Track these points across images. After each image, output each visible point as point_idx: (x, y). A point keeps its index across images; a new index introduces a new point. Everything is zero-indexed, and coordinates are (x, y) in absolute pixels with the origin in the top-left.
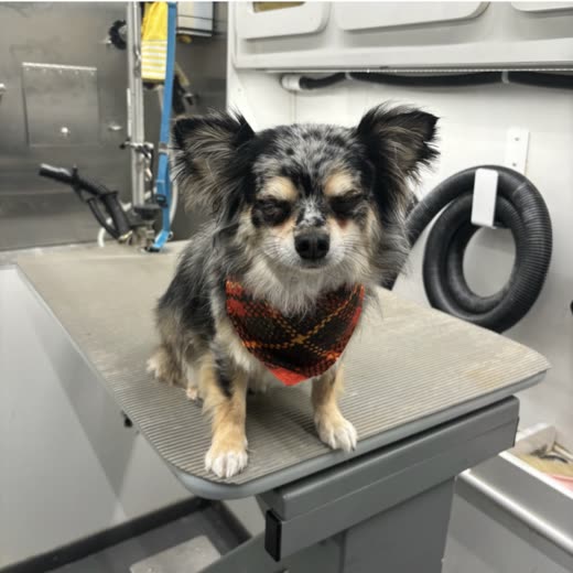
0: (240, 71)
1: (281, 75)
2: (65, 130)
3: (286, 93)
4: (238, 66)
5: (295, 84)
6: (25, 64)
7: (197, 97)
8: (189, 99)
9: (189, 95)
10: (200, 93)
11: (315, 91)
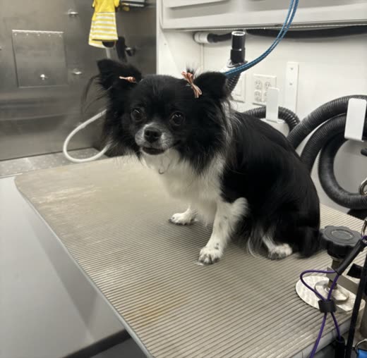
0: (165, 31)
1: (194, 33)
2: (43, 76)
3: (198, 45)
4: (164, 27)
5: (204, 39)
6: (14, 31)
7: (134, 50)
8: (128, 52)
9: (129, 49)
10: (136, 47)
11: (219, 43)
